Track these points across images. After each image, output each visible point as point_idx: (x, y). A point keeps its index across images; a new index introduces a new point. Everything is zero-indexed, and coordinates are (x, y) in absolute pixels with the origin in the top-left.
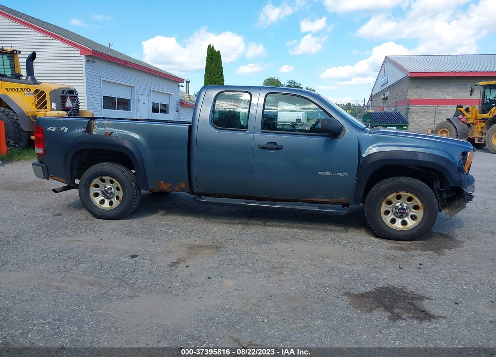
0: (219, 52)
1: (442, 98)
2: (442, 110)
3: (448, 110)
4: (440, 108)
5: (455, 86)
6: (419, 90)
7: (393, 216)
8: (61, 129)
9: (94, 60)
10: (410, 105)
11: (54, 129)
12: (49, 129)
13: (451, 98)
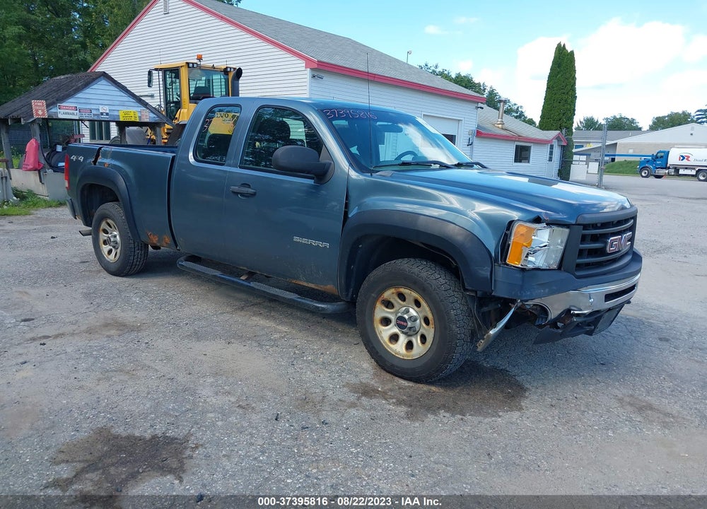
0: (572, 53)
7: (396, 330)
8: (79, 159)
9: (321, 74)
11: (75, 157)
12: (72, 158)
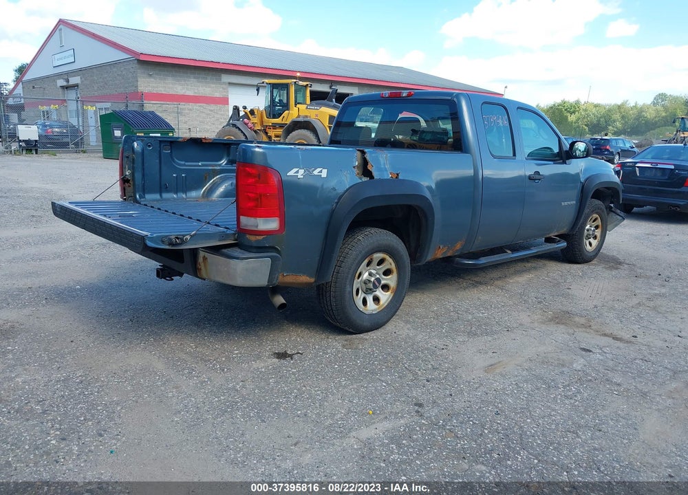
1: (182, 93)
2: (183, 109)
3: (190, 110)
4: (183, 107)
5: (194, 78)
6: (152, 80)
8: (316, 172)
10: (145, 102)
11: (301, 172)
12: (291, 173)
13: (192, 94)
